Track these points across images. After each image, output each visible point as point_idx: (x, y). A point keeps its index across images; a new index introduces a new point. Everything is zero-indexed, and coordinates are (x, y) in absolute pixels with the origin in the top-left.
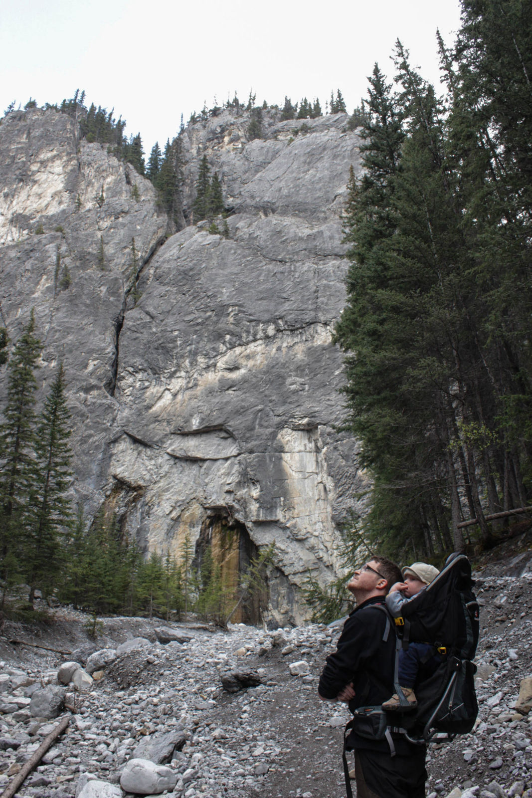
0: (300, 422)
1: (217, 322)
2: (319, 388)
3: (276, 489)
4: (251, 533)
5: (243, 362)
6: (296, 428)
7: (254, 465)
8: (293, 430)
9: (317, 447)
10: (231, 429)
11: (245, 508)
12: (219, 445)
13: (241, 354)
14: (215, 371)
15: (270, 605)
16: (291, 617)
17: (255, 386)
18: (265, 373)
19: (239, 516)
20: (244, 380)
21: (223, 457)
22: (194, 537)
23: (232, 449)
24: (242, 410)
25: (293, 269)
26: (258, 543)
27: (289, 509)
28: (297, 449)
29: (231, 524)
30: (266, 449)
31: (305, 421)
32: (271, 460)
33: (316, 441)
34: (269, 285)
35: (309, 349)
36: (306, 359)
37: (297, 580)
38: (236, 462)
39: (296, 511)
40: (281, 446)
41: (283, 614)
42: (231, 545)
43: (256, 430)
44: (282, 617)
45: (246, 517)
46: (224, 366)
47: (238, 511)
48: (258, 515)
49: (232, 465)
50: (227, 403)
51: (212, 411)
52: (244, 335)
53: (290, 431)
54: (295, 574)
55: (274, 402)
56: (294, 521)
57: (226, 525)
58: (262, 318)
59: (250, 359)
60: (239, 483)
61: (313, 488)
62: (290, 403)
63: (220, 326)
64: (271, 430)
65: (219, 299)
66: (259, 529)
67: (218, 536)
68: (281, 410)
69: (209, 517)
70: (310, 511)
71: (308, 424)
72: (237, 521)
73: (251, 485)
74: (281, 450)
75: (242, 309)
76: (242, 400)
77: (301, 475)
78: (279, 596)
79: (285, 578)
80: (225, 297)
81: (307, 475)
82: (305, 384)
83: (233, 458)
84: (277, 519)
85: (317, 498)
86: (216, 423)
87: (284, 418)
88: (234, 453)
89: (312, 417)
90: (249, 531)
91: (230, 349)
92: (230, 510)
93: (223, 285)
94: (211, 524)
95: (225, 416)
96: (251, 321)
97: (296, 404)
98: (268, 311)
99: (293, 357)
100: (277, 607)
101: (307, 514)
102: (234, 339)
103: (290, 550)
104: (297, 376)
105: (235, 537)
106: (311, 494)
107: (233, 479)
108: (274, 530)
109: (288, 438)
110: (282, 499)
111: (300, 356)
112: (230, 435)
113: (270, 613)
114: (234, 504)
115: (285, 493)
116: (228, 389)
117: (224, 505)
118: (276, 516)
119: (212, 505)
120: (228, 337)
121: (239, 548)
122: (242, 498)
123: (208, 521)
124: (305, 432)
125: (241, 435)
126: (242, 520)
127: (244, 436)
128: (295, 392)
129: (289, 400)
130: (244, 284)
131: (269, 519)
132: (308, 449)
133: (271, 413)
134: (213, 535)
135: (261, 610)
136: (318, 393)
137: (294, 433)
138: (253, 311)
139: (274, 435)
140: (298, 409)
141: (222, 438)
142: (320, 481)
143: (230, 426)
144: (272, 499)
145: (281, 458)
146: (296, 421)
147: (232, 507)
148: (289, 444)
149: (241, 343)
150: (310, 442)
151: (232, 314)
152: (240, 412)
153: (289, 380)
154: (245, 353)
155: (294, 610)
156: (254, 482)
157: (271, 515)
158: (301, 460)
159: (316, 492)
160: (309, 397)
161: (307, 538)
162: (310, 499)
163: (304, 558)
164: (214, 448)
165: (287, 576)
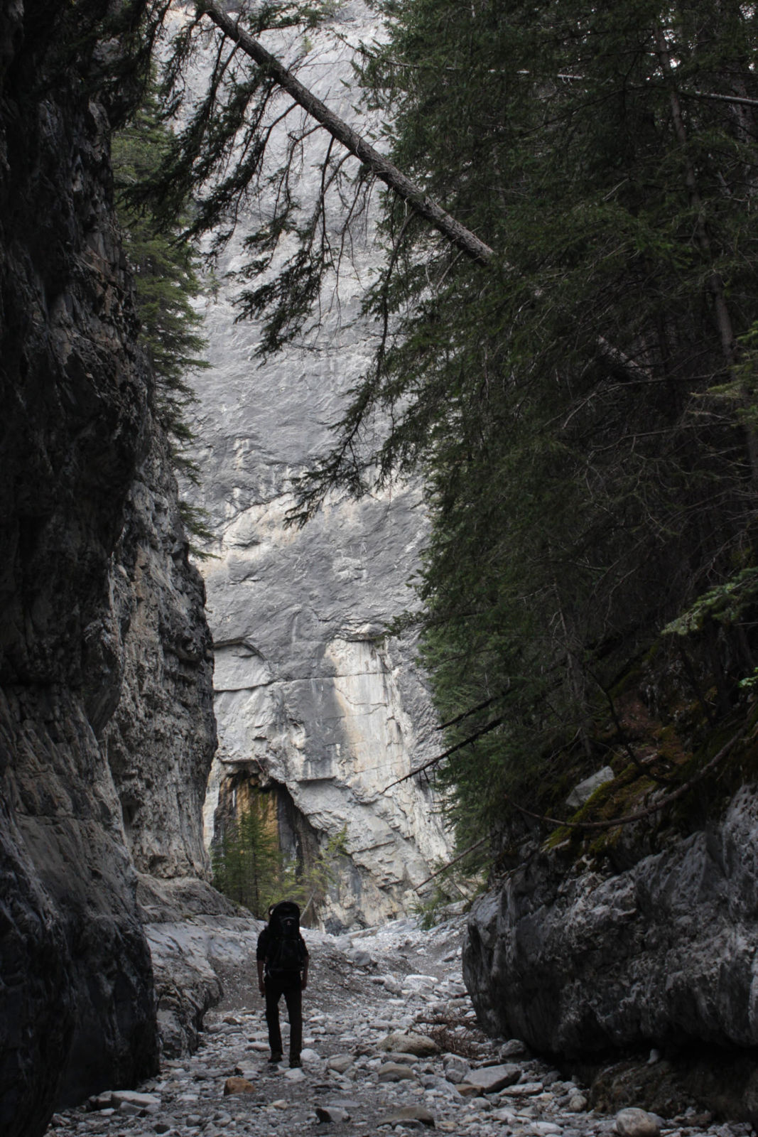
0: (358, 631)
1: (217, 467)
2: (383, 575)
3: (329, 732)
4: (296, 798)
5: (263, 532)
6: (352, 639)
7: (295, 699)
8: (347, 641)
9: (383, 665)
10: (256, 645)
11: (285, 762)
12: (238, 668)
13: (259, 519)
14: (220, 548)
15: (328, 897)
16: (359, 912)
17: (286, 573)
18: (301, 550)
19: (277, 774)
20: (269, 564)
21: (246, 686)
22: (210, 807)
23: (259, 674)
24: (269, 614)
25: (332, 369)
26: (307, 811)
27: (348, 761)
28: (355, 671)
29: (264, 784)
30: (310, 674)
31: (365, 628)
32: (318, 690)
33: (382, 657)
34: (294, 399)
35: (366, 509)
36: (361, 525)
37: (363, 859)
38: (268, 693)
39: (359, 763)
40: (332, 668)
41: (347, 909)
42: (265, 814)
43: (293, 644)
44: (345, 912)
45: (288, 775)
46: (235, 541)
47: (273, 766)
48: (305, 772)
49: (262, 697)
50: (246, 603)
51: (224, 617)
52: (262, 487)
53: (343, 643)
54: (361, 852)
55: (317, 600)
56: (356, 778)
57: (256, 785)
58: (288, 459)
59: (274, 526)
60: (274, 725)
61: (381, 727)
62: (341, 600)
63: (223, 472)
64: (315, 643)
65: (218, 427)
66: (308, 791)
67: (246, 804)
68: (328, 611)
69: (229, 775)
70: (379, 762)
71: (370, 634)
72: (273, 781)
73: (292, 728)
74: (331, 673)
75: (255, 442)
76: (269, 598)
77: (362, 709)
78: (339, 885)
79: (347, 858)
80: (227, 422)
81: (372, 708)
82: (361, 569)
83: (261, 688)
84: (333, 775)
85: (387, 742)
86: (232, 636)
87: (333, 624)
88: (264, 679)
89: (376, 622)
90: (293, 795)
91: (242, 511)
92: (261, 764)
93: (221, 399)
94: (234, 785)
95: (246, 624)
96: (271, 464)
97: (351, 602)
98: (297, 446)
99: (340, 523)
100: (337, 900)
101: (375, 766)
102: (247, 496)
103: (352, 819)
104: (348, 555)
105: (271, 803)
106: (378, 736)
107: (266, 719)
108: (329, 791)
109: (340, 654)
110: (338, 746)
111: (352, 522)
112: (254, 653)
113: (328, 909)
114: (268, 756)
115: (341, 737)
116: (244, 580)
117: (253, 758)
118: (331, 771)
119: (236, 758)
120: (237, 492)
121: (277, 818)
122: (280, 748)
123: (229, 782)
124: (366, 644)
125: (272, 654)
126: (281, 779)
127: (276, 654)
128: (348, 582)
129: (340, 596)
130: (256, 396)
131: (321, 776)
132: (371, 670)
133: (314, 616)
134: (239, 801)
135: (315, 905)
136: (382, 584)
137: (350, 645)
138: (274, 446)
139: (320, 651)
140: (353, 610)
141: (242, 657)
142: (391, 716)
143: (254, 640)
144: (324, 747)
145: (332, 686)
146: (352, 628)
147: (265, 760)
148: (344, 663)
149: (259, 501)
150: (374, 658)
151: (241, 451)
152: (265, 617)
153: (338, 563)
154: (266, 518)
155: (363, 902)
156: (296, 724)
157: (324, 771)
158: (362, 687)
159: (386, 733)
160: (369, 590)
161: (376, 801)
162: (378, 743)
163: (374, 829)
164: (232, 672)
165: (350, 856)
